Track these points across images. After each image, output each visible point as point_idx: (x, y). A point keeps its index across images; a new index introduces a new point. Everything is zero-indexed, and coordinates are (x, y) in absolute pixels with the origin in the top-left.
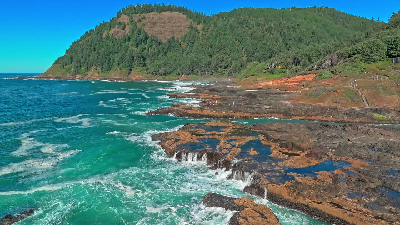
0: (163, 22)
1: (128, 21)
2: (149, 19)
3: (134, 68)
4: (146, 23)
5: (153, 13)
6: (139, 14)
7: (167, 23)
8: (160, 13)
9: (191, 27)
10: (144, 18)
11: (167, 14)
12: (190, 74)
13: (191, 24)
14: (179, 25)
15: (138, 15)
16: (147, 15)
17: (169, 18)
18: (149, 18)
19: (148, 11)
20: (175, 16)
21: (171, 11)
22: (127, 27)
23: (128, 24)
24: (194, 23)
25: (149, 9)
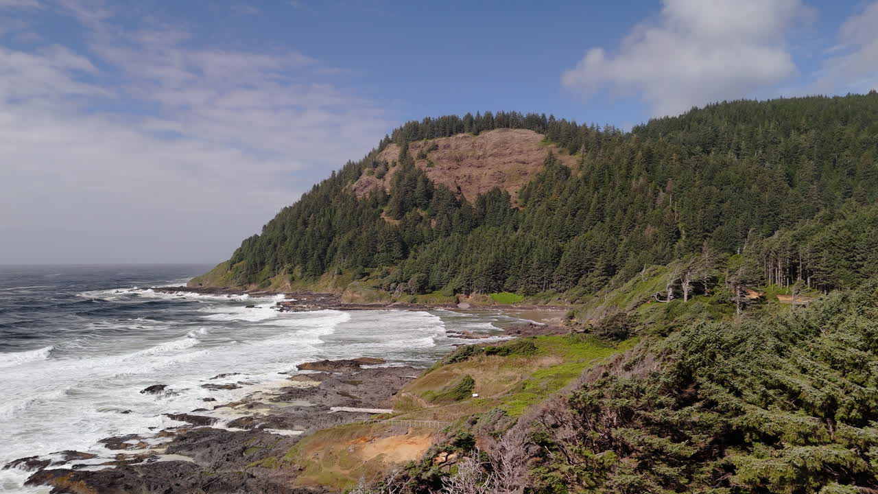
0: (481, 153)
1: (397, 158)
2: (447, 151)
3: (377, 269)
4: (439, 159)
5: (461, 135)
6: (423, 141)
7: (491, 155)
8: (477, 134)
9: (550, 161)
10: (435, 148)
11: (493, 136)
12: (489, 290)
13: (551, 154)
14: (521, 158)
15: (421, 143)
16: (442, 141)
17: (496, 146)
18: (447, 147)
19: (448, 132)
20: (513, 138)
21: (508, 126)
22: (392, 170)
23: (394, 164)
24: (561, 152)
25: (450, 127)
